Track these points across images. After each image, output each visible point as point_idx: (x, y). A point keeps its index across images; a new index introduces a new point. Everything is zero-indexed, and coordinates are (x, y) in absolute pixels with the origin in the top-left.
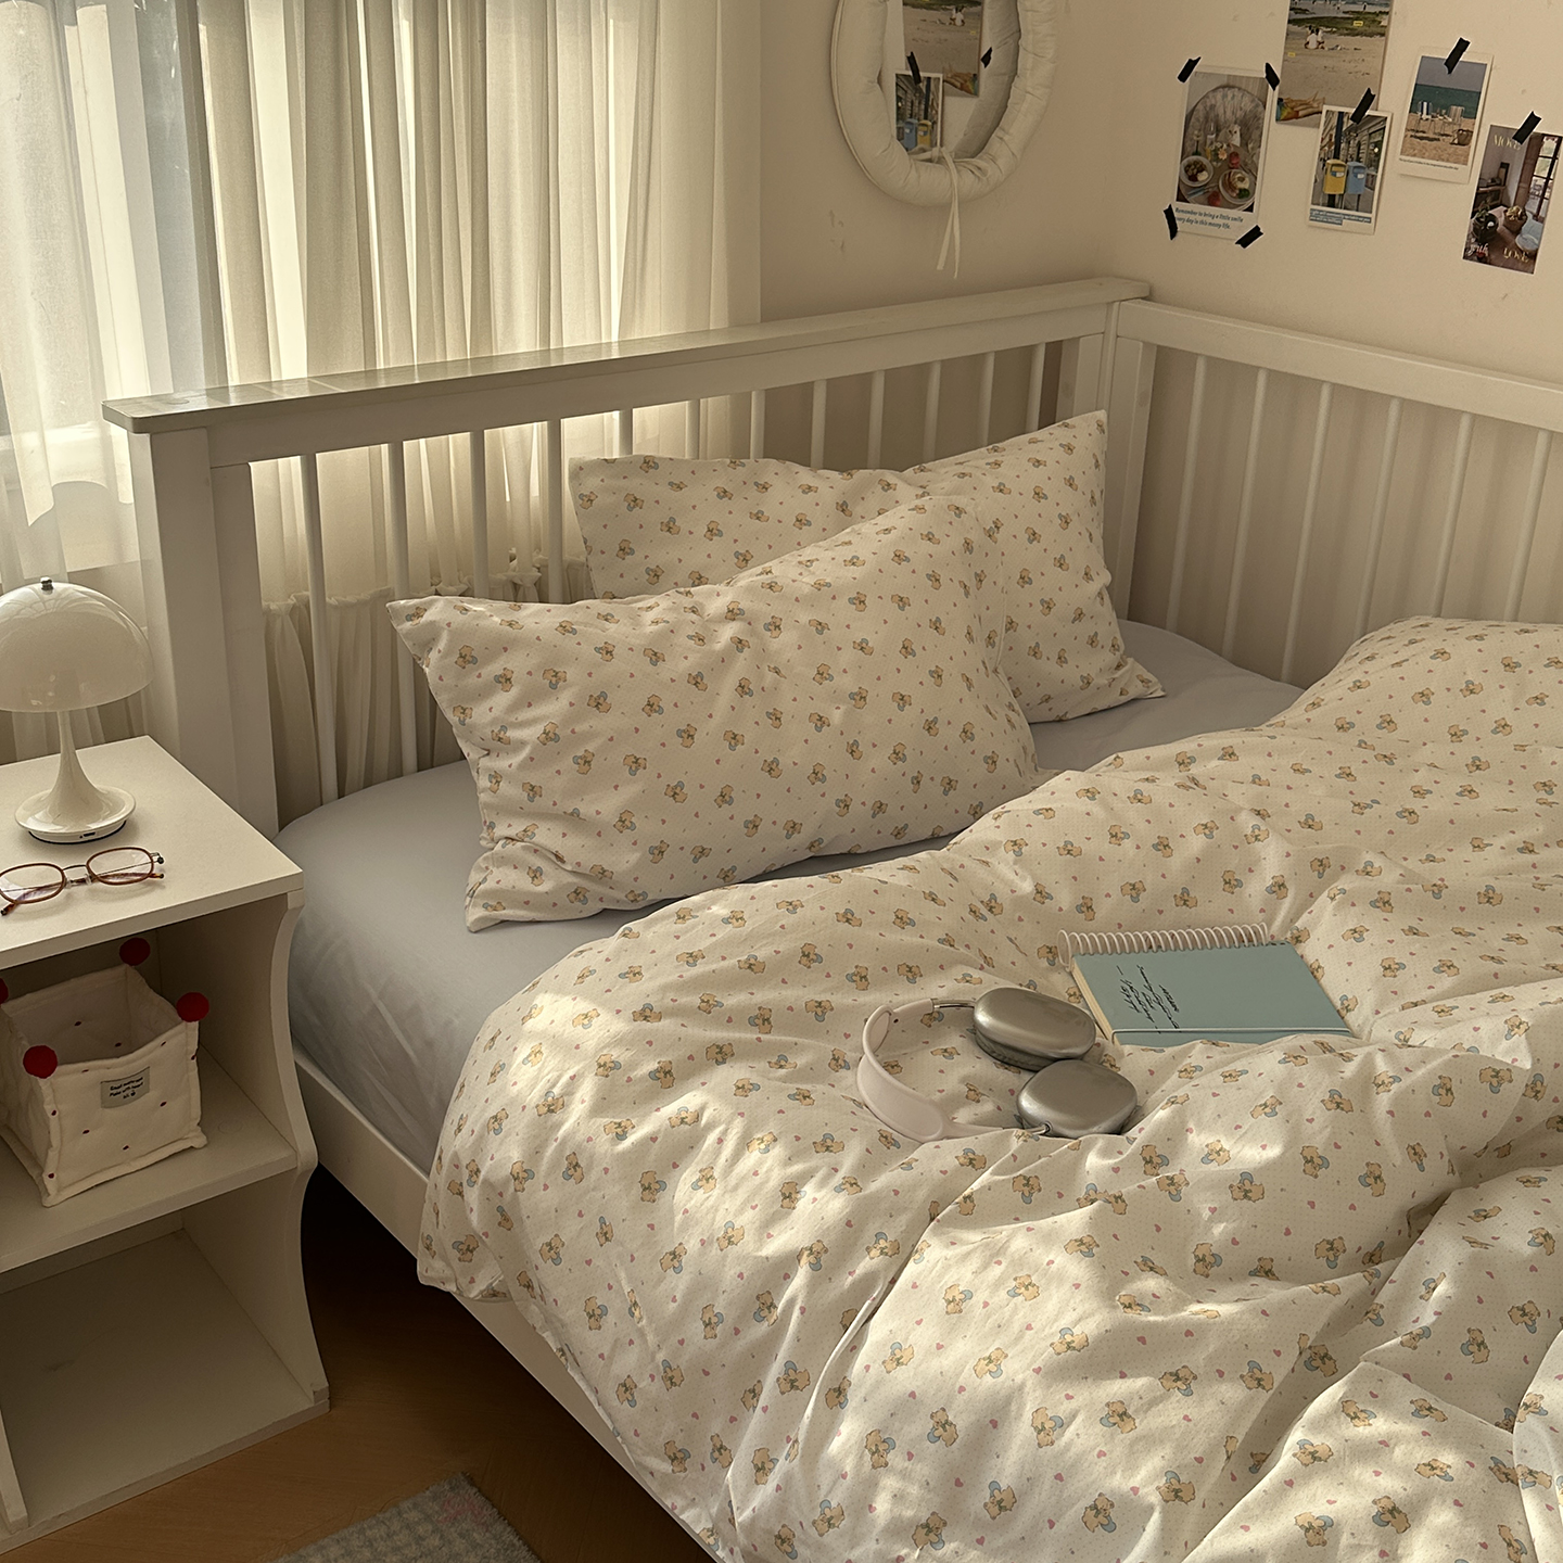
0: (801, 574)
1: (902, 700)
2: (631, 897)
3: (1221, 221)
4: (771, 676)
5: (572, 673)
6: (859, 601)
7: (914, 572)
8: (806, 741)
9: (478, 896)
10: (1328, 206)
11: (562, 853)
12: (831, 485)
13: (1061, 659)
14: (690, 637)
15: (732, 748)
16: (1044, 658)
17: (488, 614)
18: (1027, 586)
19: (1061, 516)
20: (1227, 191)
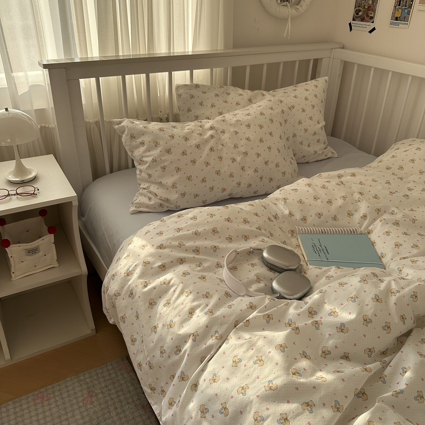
0: (233, 118)
1: (258, 155)
2: (176, 207)
3: (364, 26)
4: (220, 146)
5: (161, 142)
6: (249, 126)
7: (265, 118)
8: (229, 165)
9: (134, 204)
10: (396, 20)
11: (157, 193)
12: (247, 93)
13: (309, 146)
14: (198, 134)
15: (207, 166)
16: (304, 145)
17: (139, 124)
18: (300, 124)
19: (312, 105)
20: (367, 17)
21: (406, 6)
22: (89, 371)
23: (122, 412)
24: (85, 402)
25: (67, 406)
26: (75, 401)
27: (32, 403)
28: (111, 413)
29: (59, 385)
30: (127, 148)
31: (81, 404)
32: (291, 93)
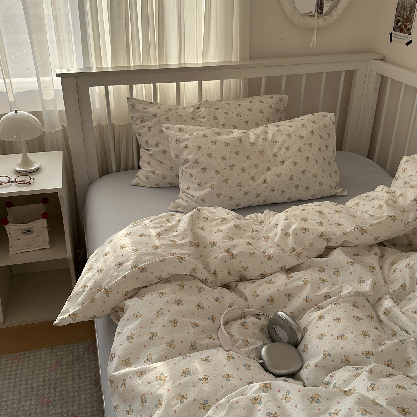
3: (402, 38)
20: (405, 28)
22: (62, 346)
24: (51, 369)
25: (36, 369)
26: (43, 367)
27: (10, 362)
28: (68, 382)
29: (35, 352)
31: (47, 370)
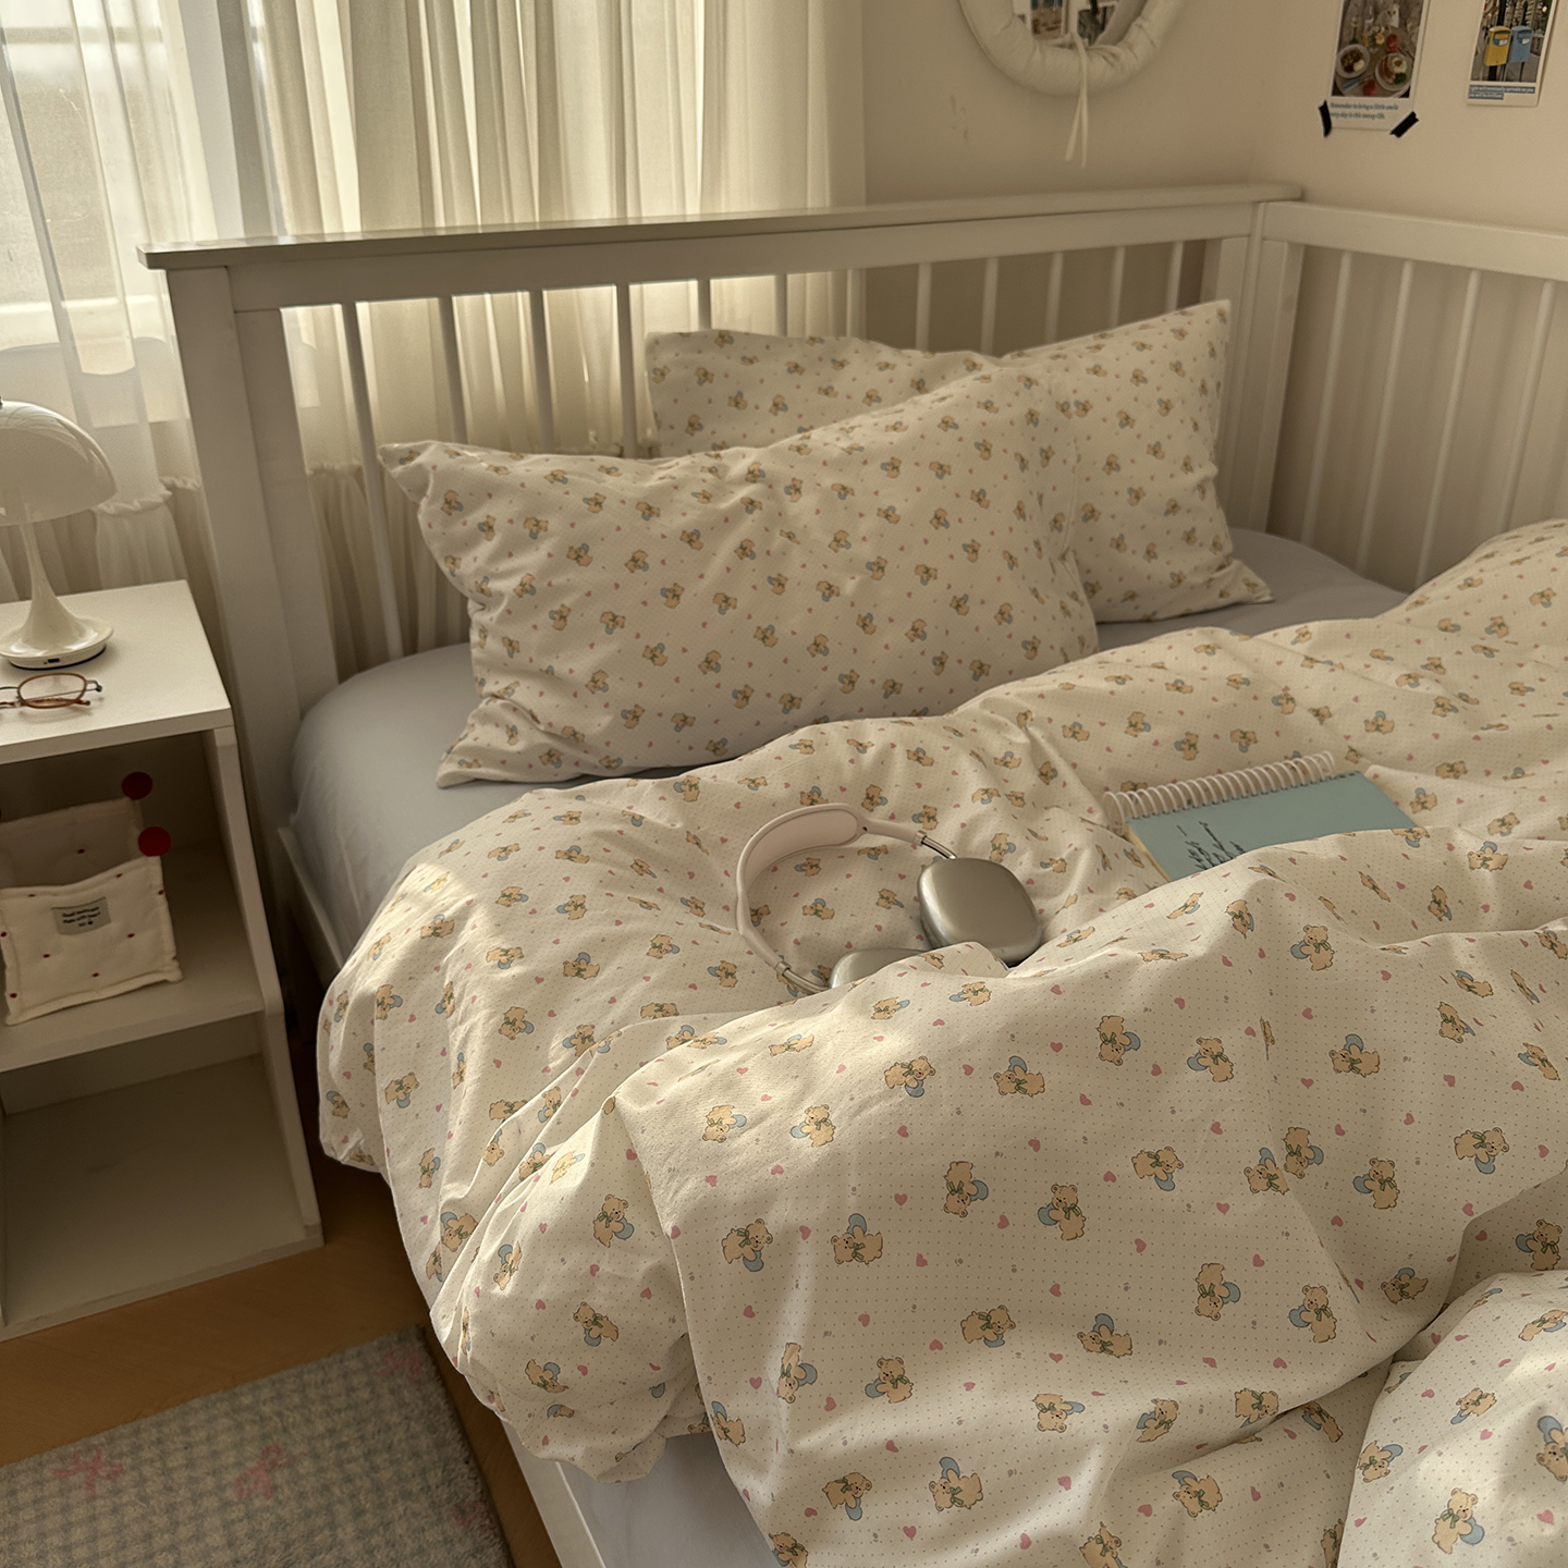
0: (838, 439)
1: (927, 573)
2: (605, 763)
3: (1375, 112)
4: (779, 541)
5: (554, 523)
6: (893, 467)
7: (961, 439)
8: (810, 610)
9: (456, 752)
11: (535, 711)
12: (911, 361)
13: (1150, 554)
14: (695, 495)
15: (722, 611)
16: (1129, 551)
17: (479, 461)
18: (1114, 473)
19: (1160, 401)
20: (1382, 77)
21: (1524, 24)
22: (274, 1377)
23: (381, 1528)
24: (245, 1487)
25: (179, 1500)
26: (210, 1482)
27: (54, 1486)
28: (340, 1530)
29: (159, 1425)
30: (435, 548)
31: (230, 1494)
32: (1080, 357)
